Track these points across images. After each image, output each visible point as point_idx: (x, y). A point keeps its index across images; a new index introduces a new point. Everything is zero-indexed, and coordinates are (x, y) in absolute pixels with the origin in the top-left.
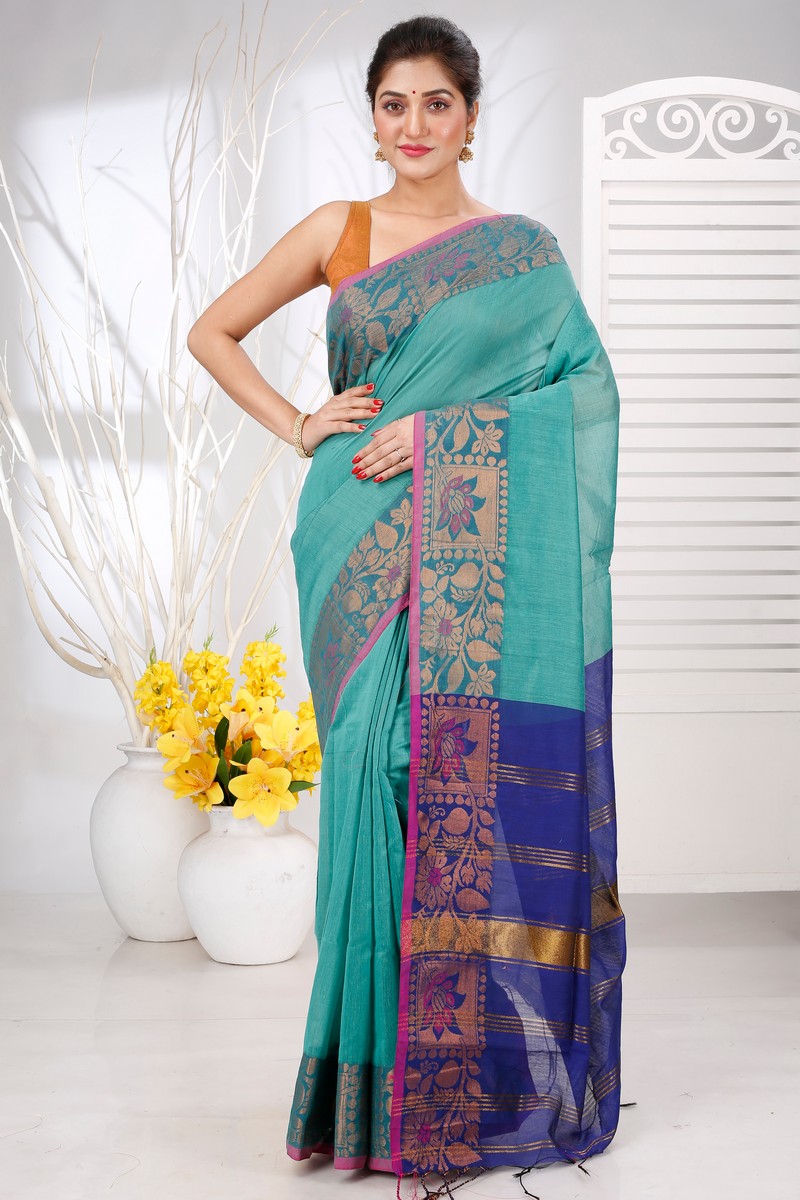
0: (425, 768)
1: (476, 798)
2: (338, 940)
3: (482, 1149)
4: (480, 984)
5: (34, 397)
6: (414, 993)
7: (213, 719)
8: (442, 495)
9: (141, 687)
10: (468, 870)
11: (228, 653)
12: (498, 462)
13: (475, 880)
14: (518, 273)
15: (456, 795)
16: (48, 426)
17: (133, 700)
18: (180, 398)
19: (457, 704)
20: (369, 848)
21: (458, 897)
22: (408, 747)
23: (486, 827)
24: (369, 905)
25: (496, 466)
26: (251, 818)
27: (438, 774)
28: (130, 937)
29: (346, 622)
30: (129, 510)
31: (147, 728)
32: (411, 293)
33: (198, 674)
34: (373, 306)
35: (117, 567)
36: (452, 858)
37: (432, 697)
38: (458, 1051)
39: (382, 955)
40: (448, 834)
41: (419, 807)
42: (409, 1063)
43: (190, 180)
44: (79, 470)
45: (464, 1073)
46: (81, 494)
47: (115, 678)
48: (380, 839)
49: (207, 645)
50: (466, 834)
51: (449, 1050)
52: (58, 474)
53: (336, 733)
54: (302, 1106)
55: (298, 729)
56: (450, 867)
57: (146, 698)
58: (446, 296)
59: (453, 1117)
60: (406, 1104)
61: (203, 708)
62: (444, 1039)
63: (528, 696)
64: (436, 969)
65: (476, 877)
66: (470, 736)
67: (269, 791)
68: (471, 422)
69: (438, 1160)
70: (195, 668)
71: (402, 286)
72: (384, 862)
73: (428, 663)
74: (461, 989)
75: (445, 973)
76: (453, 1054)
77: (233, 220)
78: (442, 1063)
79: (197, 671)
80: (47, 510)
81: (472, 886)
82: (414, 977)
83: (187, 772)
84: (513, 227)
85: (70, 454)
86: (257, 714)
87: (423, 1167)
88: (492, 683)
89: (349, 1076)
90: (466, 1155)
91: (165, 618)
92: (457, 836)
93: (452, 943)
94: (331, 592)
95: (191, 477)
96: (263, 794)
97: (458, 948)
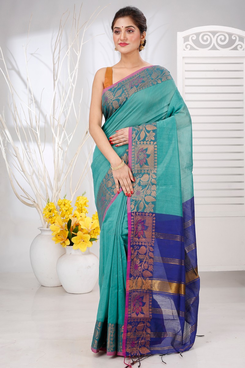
0: (133, 234)
1: (148, 243)
2: (108, 286)
3: (151, 349)
4: (150, 299)
5: (12, 123)
6: (130, 302)
7: (67, 220)
8: (137, 154)
9: (45, 210)
10: (146, 265)
11: (71, 200)
12: (154, 143)
13: (148, 268)
14: (157, 83)
15: (142, 242)
16: (17, 132)
17: (43, 214)
18: (56, 123)
19: (142, 215)
20: (117, 258)
21: (143, 273)
22: (127, 228)
23: (151, 252)
24: (117, 276)
25: (153, 144)
26: (78, 249)
27: (137, 236)
28: (42, 286)
29: (107, 190)
30: (41, 157)
31: (47, 222)
32: (125, 91)
33: (62, 206)
34: (114, 96)
35: (37, 174)
36: (141, 261)
37: (135, 213)
38: (143, 319)
39: (121, 291)
40: (140, 254)
41: (131, 246)
42: (128, 323)
43: (59, 57)
44: (26, 145)
45: (145, 326)
46: (27, 152)
47: (37, 207)
48: (120, 256)
49: (65, 197)
50: (145, 254)
51: (140, 319)
52: (20, 147)
53: (105, 224)
54: (97, 337)
55: (92, 222)
56: (141, 264)
57: (46, 213)
58: (136, 92)
59: (142, 339)
60: (127, 335)
61: (63, 216)
62: (139, 316)
63: (164, 212)
64: (136, 295)
65: (148, 267)
66: (146, 225)
67: (84, 241)
68: (145, 131)
69: (137, 352)
70: (61, 204)
71: (123, 89)
72: (121, 263)
73: (133, 203)
74: (144, 301)
75: (139, 296)
76: (142, 320)
77: (72, 69)
78: (138, 323)
79: (62, 205)
80: (16, 157)
81: (147, 270)
82: (130, 297)
83: (59, 235)
84: (156, 69)
85: (24, 140)
86: (80, 218)
87: (132, 354)
88: (153, 208)
89: (111, 327)
90: (146, 350)
91: (52, 189)
92: (143, 255)
93: (141, 287)
94: (103, 181)
95: (60, 147)
96: (82, 242)
97: (143, 288)
